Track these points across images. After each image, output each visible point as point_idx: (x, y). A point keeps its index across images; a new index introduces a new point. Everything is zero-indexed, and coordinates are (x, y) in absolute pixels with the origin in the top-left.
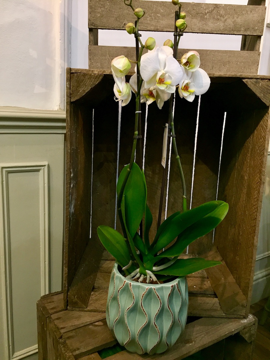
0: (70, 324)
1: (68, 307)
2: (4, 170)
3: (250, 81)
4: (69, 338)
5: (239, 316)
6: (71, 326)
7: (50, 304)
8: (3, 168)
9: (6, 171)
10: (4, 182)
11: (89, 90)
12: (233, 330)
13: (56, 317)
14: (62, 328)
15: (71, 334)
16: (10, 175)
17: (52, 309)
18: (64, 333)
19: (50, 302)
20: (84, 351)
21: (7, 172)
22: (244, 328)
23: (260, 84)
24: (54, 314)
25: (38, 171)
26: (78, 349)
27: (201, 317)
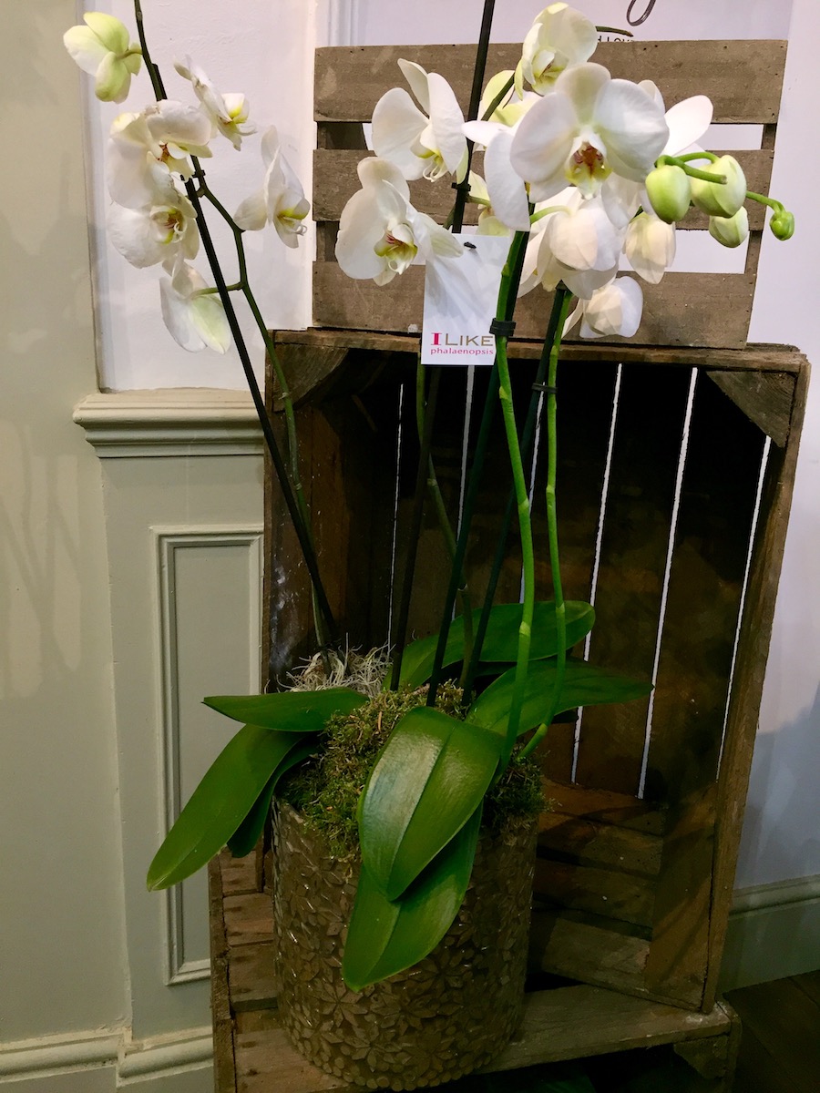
0: (256, 929)
1: (265, 887)
2: (166, 541)
3: (729, 377)
4: (239, 960)
5: (682, 1002)
6: (255, 934)
7: (231, 870)
8: (161, 537)
9: (170, 544)
10: (166, 569)
11: (314, 385)
12: (648, 1036)
13: (233, 906)
14: (236, 934)
15: (248, 953)
16: (179, 552)
17: (235, 882)
18: (233, 946)
19: (235, 866)
20: (260, 997)
21: (172, 547)
22: (688, 1039)
23: (759, 386)
24: (231, 895)
25: (247, 544)
26: (248, 991)
27: (580, 983)
